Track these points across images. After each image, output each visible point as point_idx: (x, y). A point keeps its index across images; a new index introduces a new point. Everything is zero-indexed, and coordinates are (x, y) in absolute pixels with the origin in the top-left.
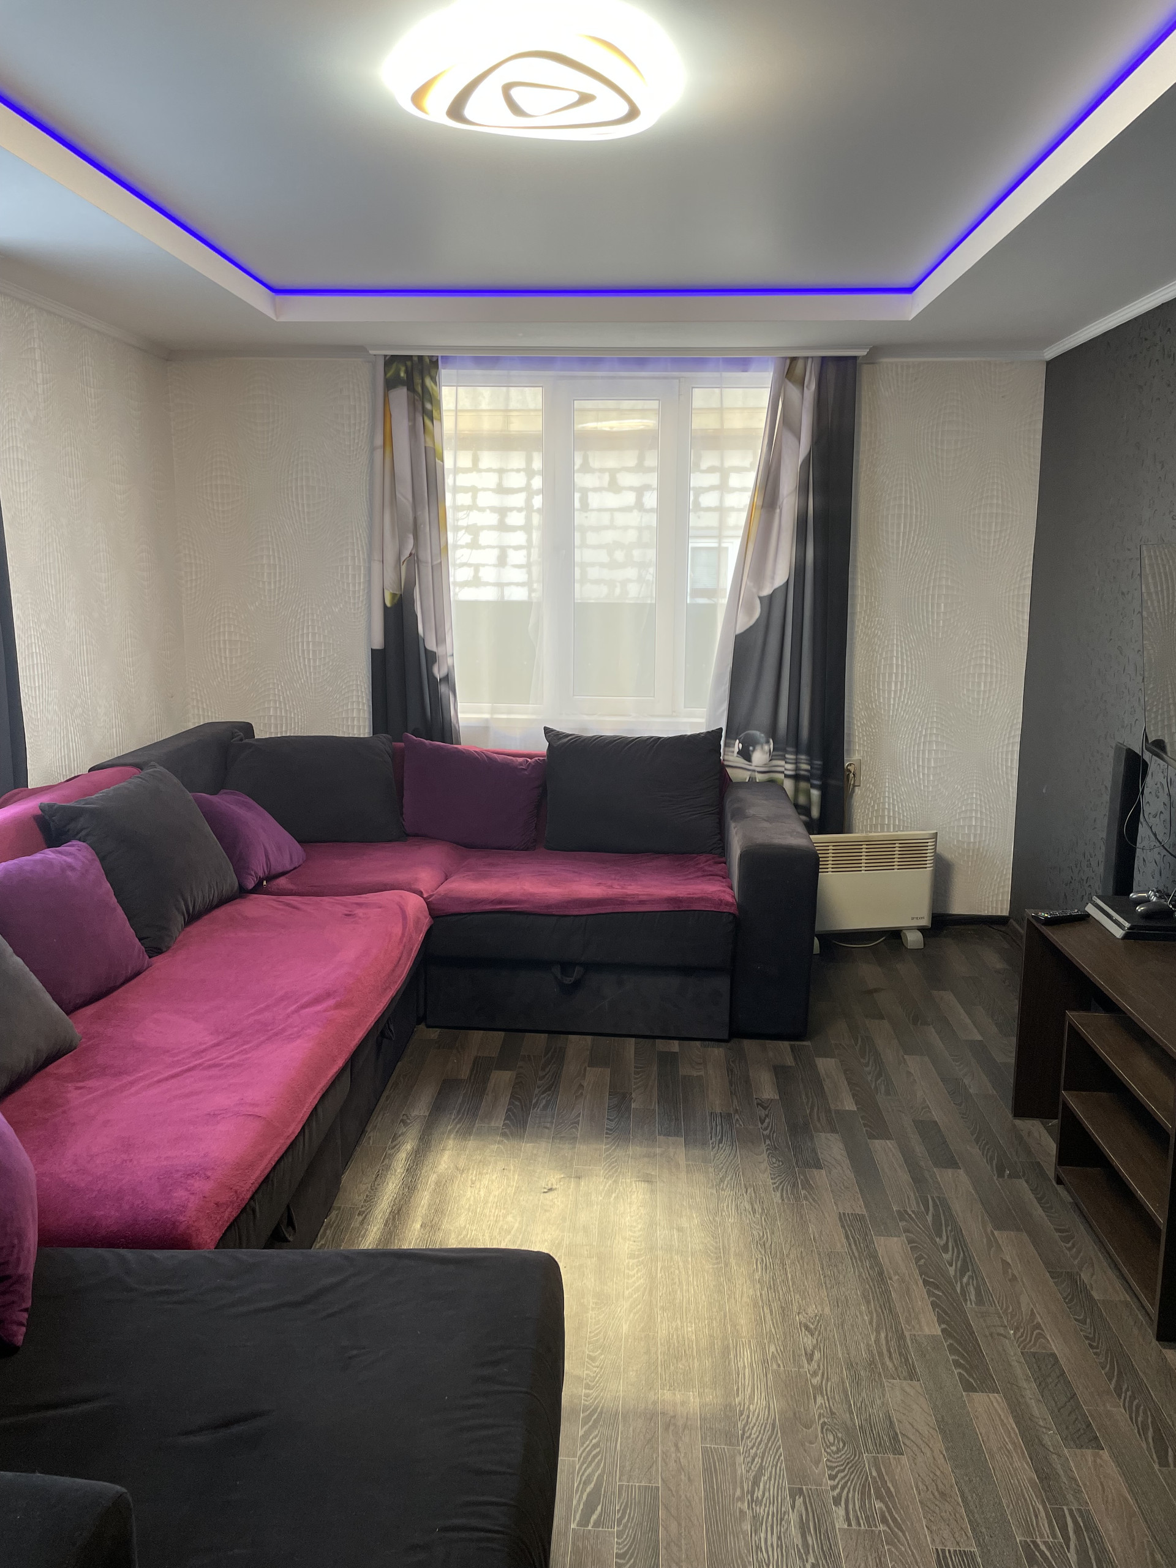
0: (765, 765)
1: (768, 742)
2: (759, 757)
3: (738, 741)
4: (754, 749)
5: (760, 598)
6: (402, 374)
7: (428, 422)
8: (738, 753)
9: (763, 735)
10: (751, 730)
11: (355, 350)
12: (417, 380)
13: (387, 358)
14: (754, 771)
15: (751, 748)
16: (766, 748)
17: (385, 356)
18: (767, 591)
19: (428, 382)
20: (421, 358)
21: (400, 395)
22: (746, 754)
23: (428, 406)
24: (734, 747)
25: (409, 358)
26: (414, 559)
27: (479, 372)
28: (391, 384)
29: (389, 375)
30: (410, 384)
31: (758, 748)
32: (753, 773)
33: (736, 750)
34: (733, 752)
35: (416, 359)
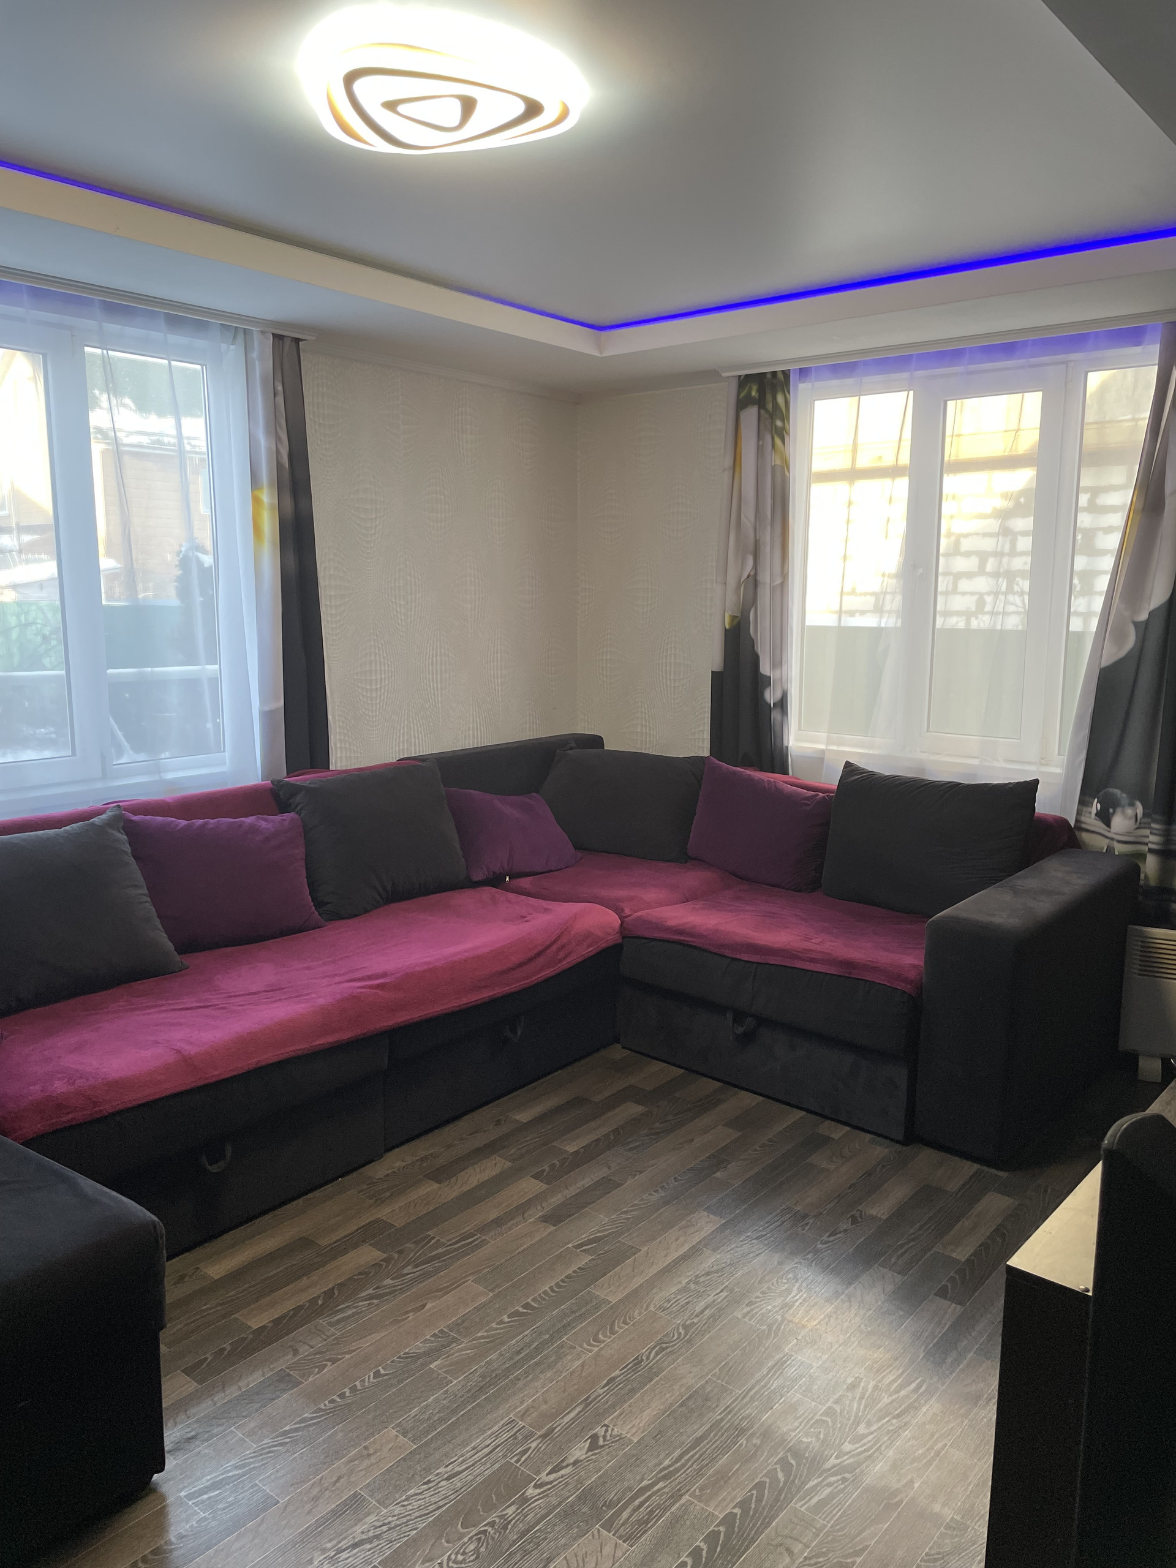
0: (1128, 833)
1: (1132, 805)
2: (1121, 822)
3: (1096, 800)
4: (1114, 812)
5: (1136, 624)
6: (754, 393)
7: (778, 441)
8: (1096, 814)
9: (1124, 795)
10: (1110, 787)
11: (710, 375)
12: (769, 397)
13: (742, 378)
14: (1112, 839)
15: (1111, 810)
16: (1129, 811)
17: (740, 376)
18: (1143, 616)
19: (780, 399)
20: (774, 374)
21: (750, 415)
22: (1105, 817)
23: (779, 423)
24: (1092, 807)
25: (763, 375)
26: (754, 581)
27: (835, 382)
28: (742, 404)
29: (742, 395)
30: (761, 403)
31: (1119, 810)
32: (1111, 842)
33: (1094, 811)
34: (1090, 813)
35: (769, 376)
